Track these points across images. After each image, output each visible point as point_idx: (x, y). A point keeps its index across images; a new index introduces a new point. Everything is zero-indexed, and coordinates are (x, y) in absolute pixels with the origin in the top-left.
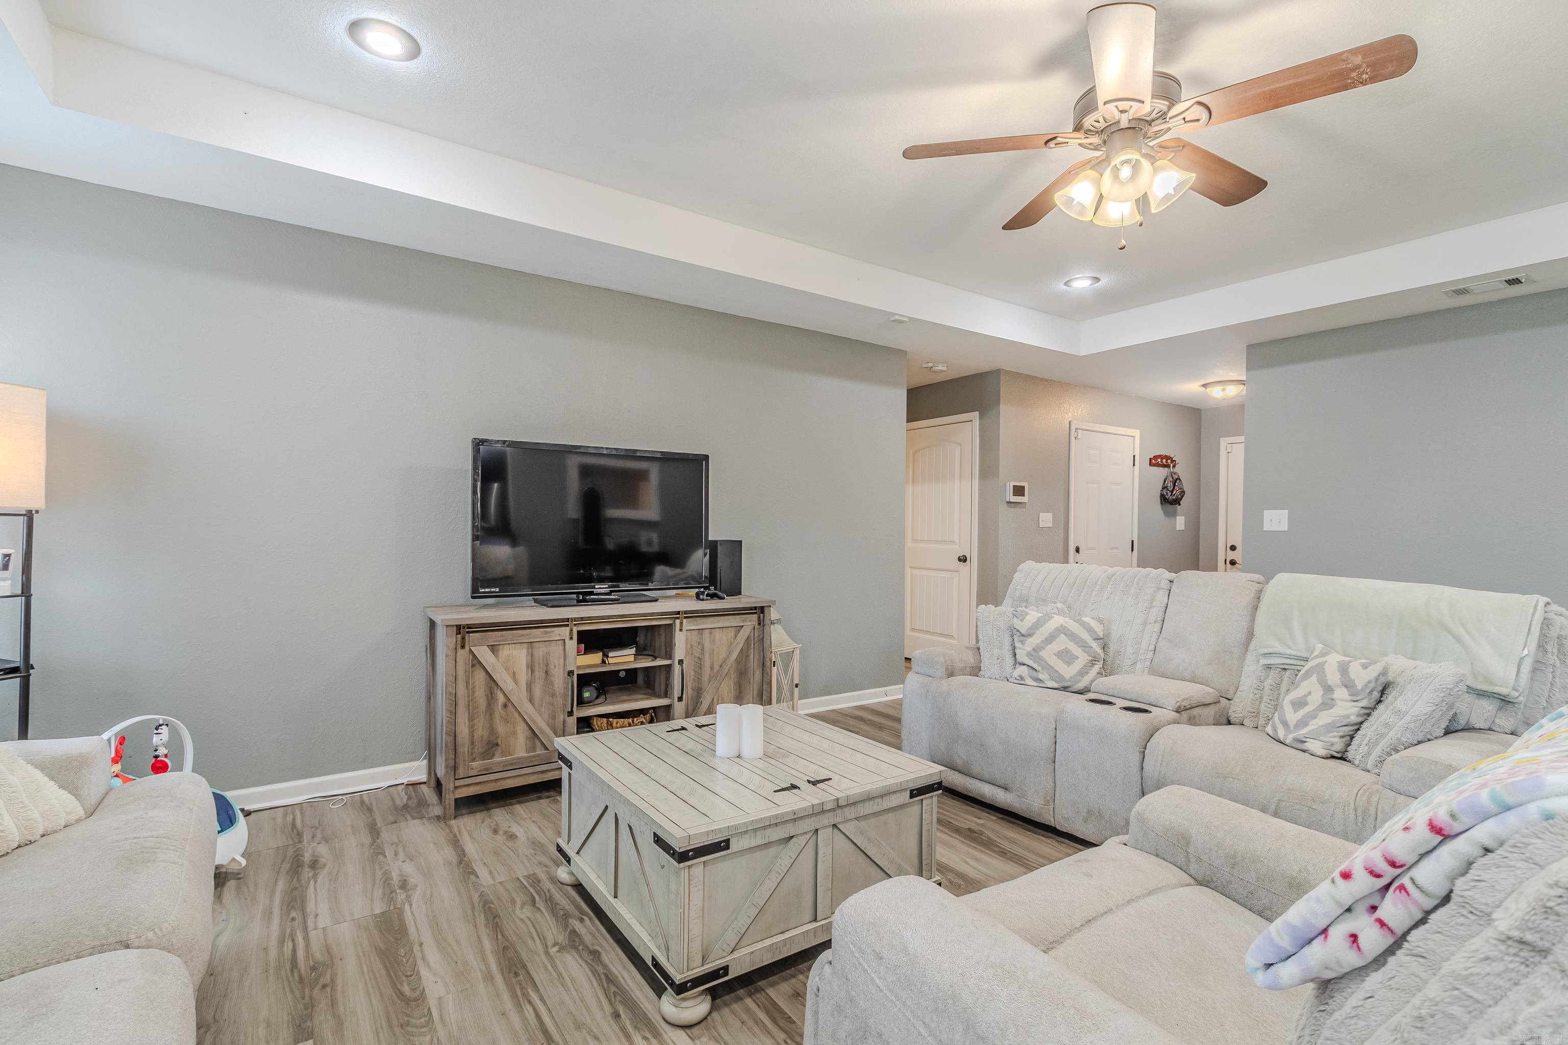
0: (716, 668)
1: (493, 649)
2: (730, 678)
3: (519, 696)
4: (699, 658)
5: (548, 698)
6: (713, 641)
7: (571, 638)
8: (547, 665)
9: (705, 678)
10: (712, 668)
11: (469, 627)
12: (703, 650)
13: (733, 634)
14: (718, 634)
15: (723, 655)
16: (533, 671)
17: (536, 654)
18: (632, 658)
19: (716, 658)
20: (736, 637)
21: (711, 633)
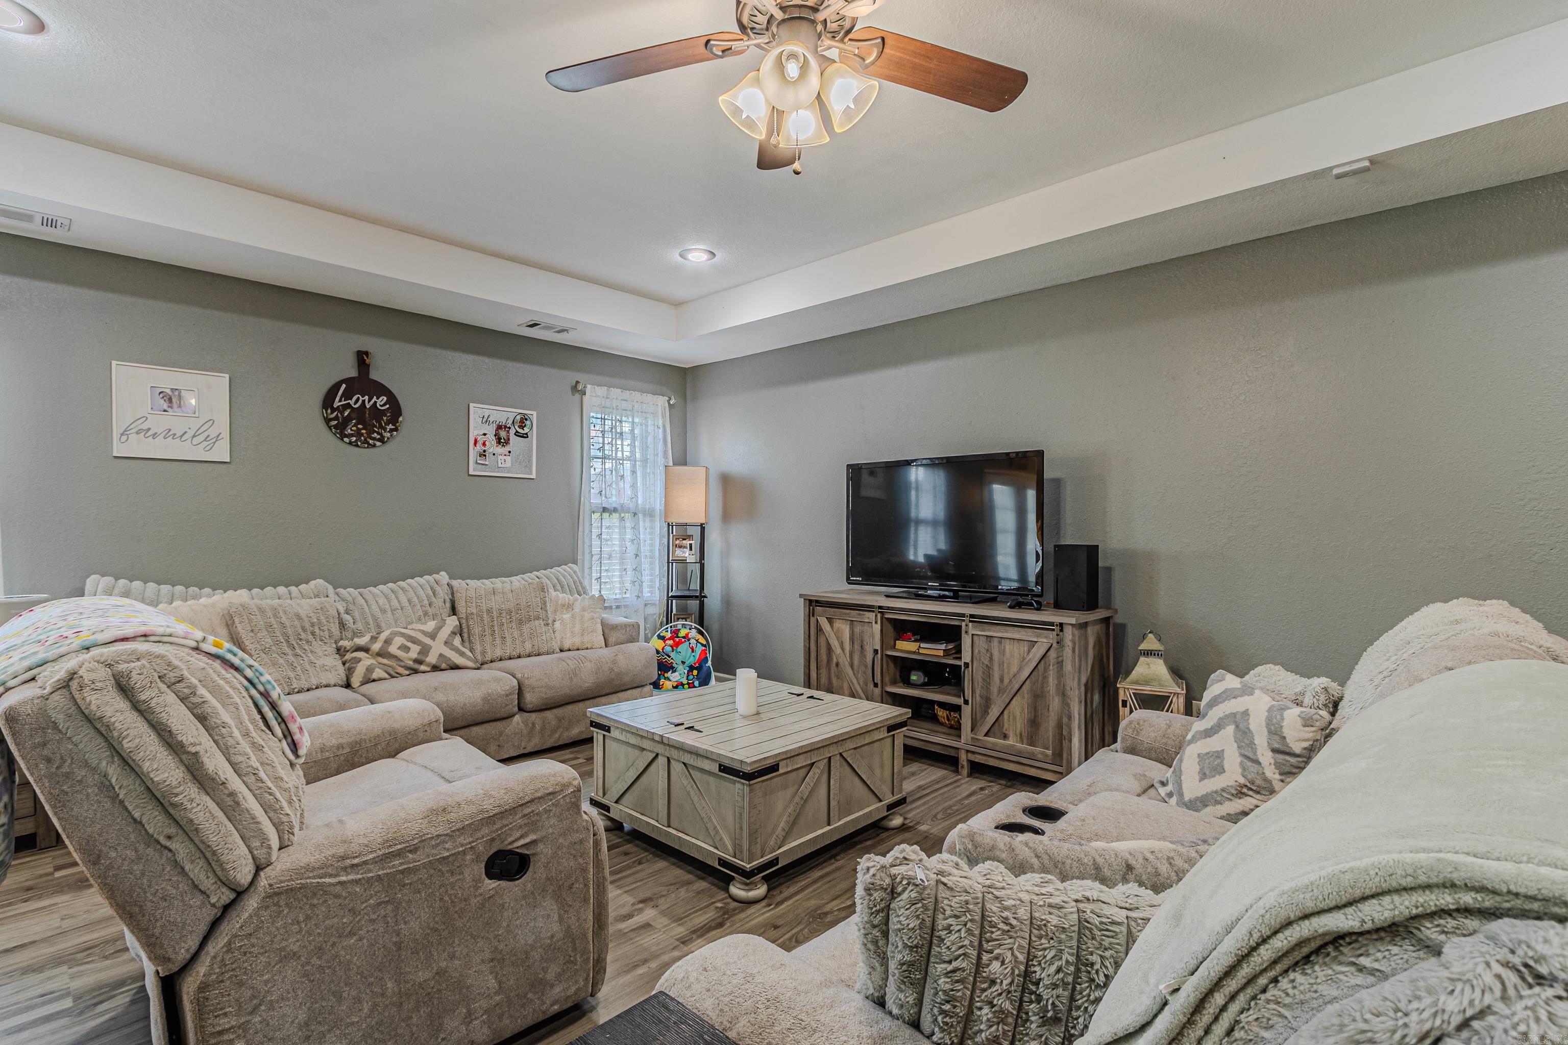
0: (1006, 681)
1: (830, 621)
2: (1024, 697)
3: (844, 661)
4: (987, 666)
5: (863, 668)
6: (1003, 652)
7: (876, 622)
8: (862, 641)
9: (994, 690)
10: (1002, 680)
11: (817, 601)
12: (991, 658)
13: (1026, 649)
14: (1008, 646)
15: (1014, 669)
16: (853, 644)
17: (855, 630)
18: (941, 653)
19: (1006, 670)
20: (1029, 652)
21: (1000, 642)
